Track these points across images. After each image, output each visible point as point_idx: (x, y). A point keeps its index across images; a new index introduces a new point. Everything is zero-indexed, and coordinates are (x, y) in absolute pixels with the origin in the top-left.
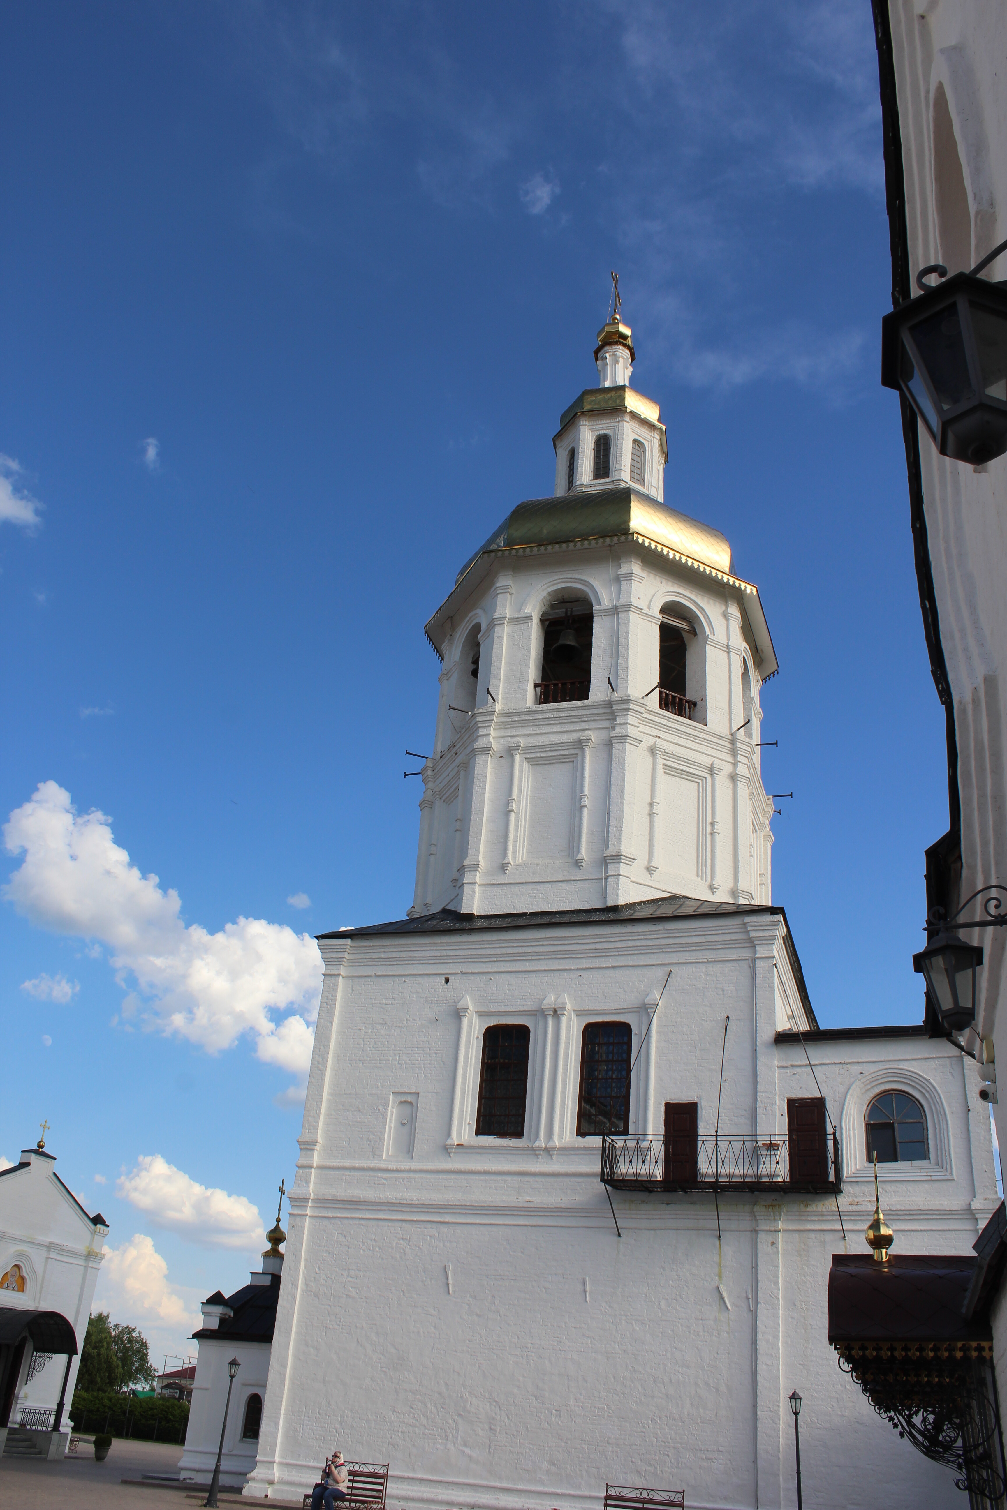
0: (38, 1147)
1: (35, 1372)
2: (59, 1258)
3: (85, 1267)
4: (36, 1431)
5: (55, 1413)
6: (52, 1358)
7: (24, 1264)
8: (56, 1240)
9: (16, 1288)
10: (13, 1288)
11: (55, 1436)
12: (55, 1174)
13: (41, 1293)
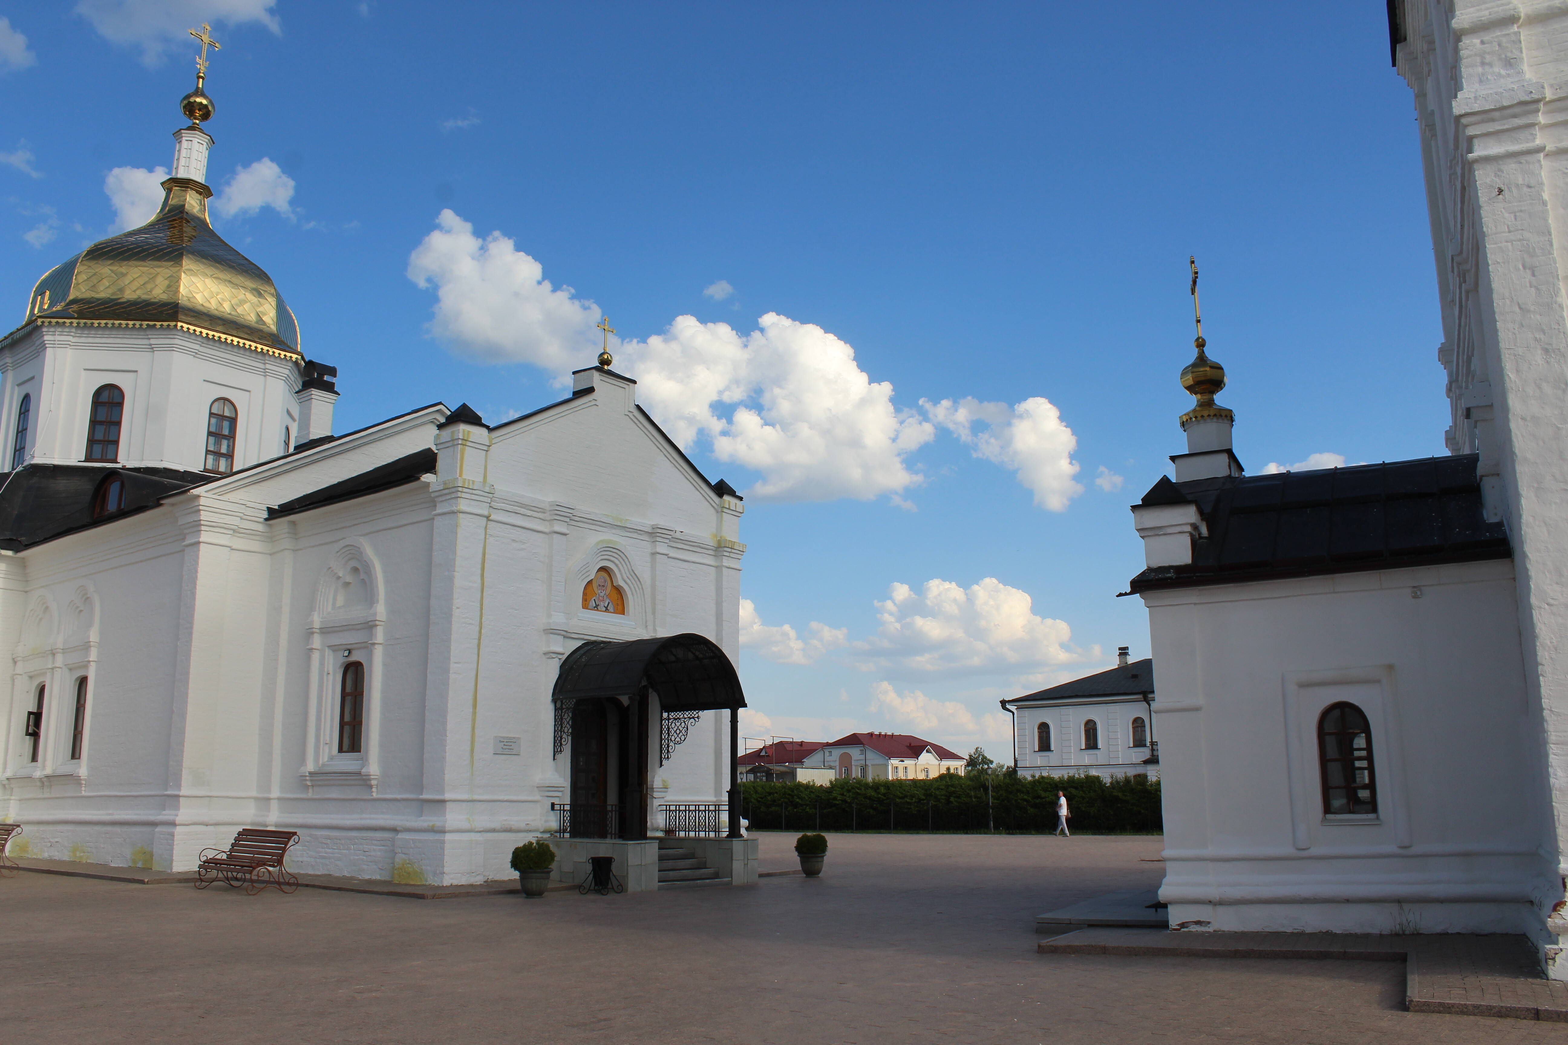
0: (600, 363)
1: (671, 744)
2: (673, 553)
3: (716, 567)
4: (698, 840)
5: (727, 808)
6: (698, 717)
7: (617, 565)
8: (663, 523)
9: (611, 608)
10: (606, 608)
11: (736, 844)
12: (638, 407)
13: (654, 613)
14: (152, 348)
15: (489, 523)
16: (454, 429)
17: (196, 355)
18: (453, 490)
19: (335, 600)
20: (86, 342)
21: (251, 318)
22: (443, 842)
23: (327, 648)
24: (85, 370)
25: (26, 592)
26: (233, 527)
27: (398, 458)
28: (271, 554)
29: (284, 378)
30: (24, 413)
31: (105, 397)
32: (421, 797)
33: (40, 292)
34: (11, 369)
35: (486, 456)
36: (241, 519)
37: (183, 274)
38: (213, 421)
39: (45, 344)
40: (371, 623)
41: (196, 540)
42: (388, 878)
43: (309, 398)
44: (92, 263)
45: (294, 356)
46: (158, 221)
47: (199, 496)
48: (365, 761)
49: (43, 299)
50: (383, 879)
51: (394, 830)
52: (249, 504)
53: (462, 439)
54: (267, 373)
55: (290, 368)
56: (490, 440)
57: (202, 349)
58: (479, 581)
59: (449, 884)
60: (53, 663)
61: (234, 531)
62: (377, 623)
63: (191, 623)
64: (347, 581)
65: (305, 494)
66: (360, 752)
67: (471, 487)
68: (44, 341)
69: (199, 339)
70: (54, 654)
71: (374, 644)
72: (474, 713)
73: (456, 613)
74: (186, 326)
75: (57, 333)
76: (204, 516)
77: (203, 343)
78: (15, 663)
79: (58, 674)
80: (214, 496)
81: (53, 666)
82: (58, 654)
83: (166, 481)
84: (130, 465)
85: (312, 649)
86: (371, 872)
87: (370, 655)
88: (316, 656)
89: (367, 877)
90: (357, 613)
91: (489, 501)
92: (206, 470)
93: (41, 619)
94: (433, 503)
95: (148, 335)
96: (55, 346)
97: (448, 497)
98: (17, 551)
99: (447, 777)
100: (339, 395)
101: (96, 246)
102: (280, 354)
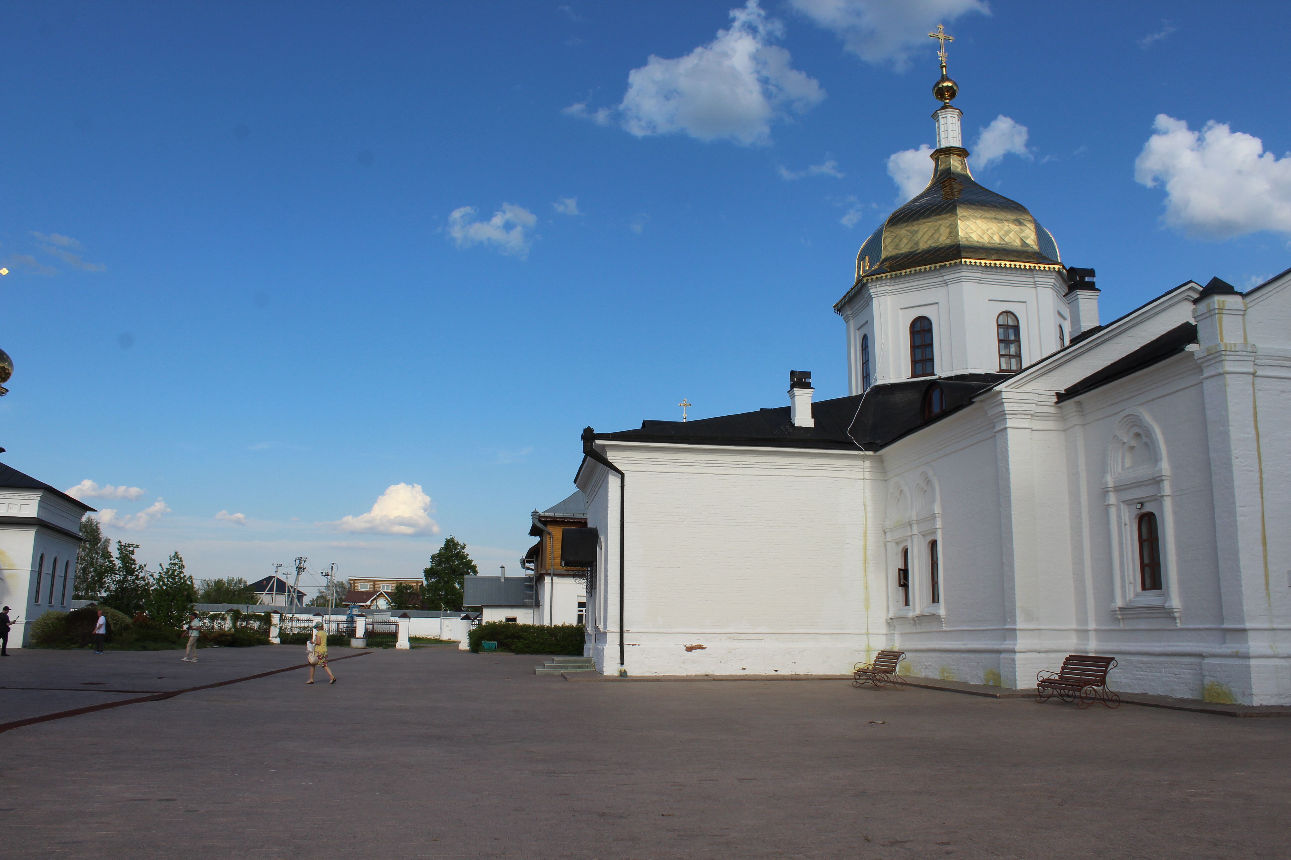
14: (946, 283)
15: (1256, 379)
16: (1209, 302)
17: (979, 281)
18: (1217, 355)
19: (1123, 462)
20: (898, 288)
21: (1017, 243)
22: (1249, 666)
23: (1121, 503)
24: (901, 309)
25: (885, 480)
26: (1031, 412)
27: (1160, 336)
28: (1064, 431)
29: (1051, 286)
30: (865, 349)
31: (918, 327)
32: (1223, 626)
33: (862, 258)
34: (852, 318)
35: (1244, 320)
36: (1037, 405)
37: (959, 221)
38: (1001, 330)
39: (871, 296)
40: (1157, 479)
41: (1004, 426)
42: (1199, 698)
43: (1075, 298)
44: (893, 229)
45: (1057, 267)
46: (933, 185)
47: (1001, 392)
48: (1167, 596)
49: (864, 263)
50: (1194, 698)
51: (1201, 656)
52: (1041, 392)
53: (1218, 309)
54: (1037, 285)
55: (1054, 277)
56: (1246, 304)
57: (983, 276)
58: (1254, 432)
59: (1259, 705)
60: (911, 532)
61: (1032, 415)
62: (1164, 478)
63: (1009, 492)
64: (1132, 445)
65: (1084, 377)
66: (1161, 588)
67: (1233, 350)
68: (870, 293)
69: (980, 268)
70: (911, 525)
71: (1163, 496)
72: (1265, 550)
73: (1235, 462)
74: (968, 260)
75: (878, 286)
76: (1007, 407)
77: (983, 271)
78: (885, 533)
79: (915, 539)
80: (1012, 390)
81: (911, 534)
82: (914, 525)
83: (974, 384)
84: (944, 375)
85: (1109, 505)
86: (1183, 692)
87: (1161, 506)
88: (1113, 511)
89: (1179, 696)
90: (1144, 471)
91: (1253, 359)
92: (1001, 371)
93: (898, 500)
94: (1199, 369)
95: (941, 274)
96: (878, 295)
97: (1213, 361)
98: (875, 450)
99: (1245, 608)
100: (1100, 291)
101: (893, 215)
102: (1044, 267)
